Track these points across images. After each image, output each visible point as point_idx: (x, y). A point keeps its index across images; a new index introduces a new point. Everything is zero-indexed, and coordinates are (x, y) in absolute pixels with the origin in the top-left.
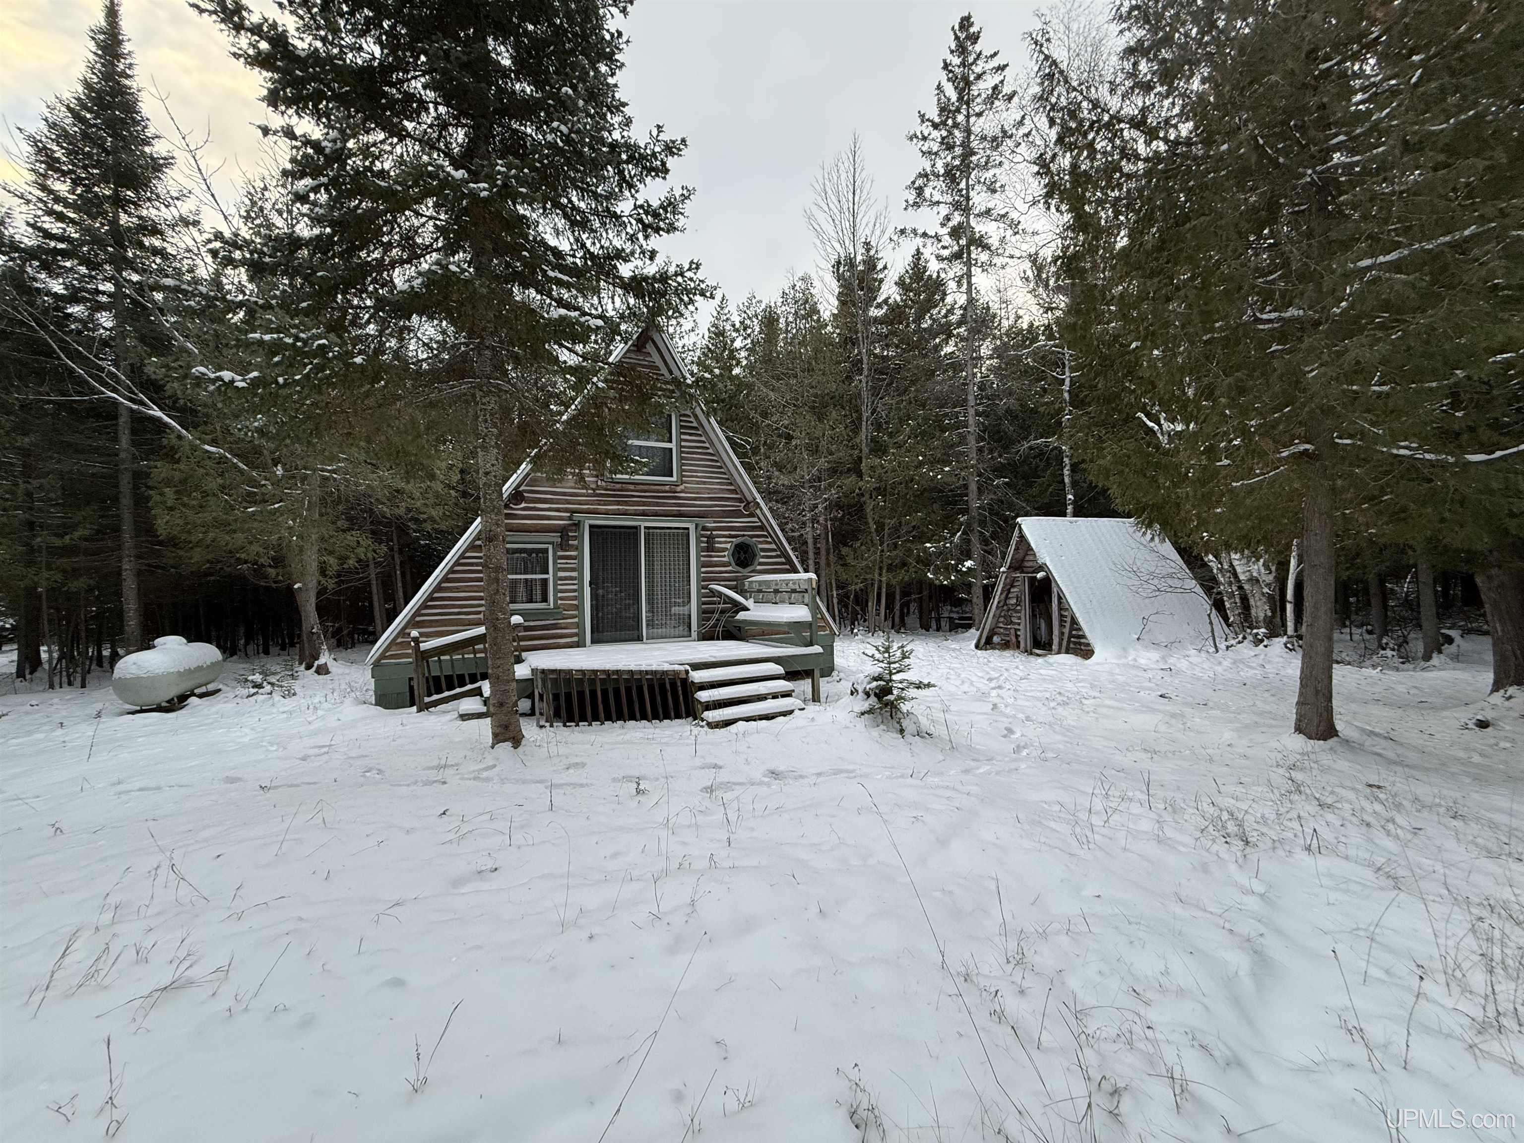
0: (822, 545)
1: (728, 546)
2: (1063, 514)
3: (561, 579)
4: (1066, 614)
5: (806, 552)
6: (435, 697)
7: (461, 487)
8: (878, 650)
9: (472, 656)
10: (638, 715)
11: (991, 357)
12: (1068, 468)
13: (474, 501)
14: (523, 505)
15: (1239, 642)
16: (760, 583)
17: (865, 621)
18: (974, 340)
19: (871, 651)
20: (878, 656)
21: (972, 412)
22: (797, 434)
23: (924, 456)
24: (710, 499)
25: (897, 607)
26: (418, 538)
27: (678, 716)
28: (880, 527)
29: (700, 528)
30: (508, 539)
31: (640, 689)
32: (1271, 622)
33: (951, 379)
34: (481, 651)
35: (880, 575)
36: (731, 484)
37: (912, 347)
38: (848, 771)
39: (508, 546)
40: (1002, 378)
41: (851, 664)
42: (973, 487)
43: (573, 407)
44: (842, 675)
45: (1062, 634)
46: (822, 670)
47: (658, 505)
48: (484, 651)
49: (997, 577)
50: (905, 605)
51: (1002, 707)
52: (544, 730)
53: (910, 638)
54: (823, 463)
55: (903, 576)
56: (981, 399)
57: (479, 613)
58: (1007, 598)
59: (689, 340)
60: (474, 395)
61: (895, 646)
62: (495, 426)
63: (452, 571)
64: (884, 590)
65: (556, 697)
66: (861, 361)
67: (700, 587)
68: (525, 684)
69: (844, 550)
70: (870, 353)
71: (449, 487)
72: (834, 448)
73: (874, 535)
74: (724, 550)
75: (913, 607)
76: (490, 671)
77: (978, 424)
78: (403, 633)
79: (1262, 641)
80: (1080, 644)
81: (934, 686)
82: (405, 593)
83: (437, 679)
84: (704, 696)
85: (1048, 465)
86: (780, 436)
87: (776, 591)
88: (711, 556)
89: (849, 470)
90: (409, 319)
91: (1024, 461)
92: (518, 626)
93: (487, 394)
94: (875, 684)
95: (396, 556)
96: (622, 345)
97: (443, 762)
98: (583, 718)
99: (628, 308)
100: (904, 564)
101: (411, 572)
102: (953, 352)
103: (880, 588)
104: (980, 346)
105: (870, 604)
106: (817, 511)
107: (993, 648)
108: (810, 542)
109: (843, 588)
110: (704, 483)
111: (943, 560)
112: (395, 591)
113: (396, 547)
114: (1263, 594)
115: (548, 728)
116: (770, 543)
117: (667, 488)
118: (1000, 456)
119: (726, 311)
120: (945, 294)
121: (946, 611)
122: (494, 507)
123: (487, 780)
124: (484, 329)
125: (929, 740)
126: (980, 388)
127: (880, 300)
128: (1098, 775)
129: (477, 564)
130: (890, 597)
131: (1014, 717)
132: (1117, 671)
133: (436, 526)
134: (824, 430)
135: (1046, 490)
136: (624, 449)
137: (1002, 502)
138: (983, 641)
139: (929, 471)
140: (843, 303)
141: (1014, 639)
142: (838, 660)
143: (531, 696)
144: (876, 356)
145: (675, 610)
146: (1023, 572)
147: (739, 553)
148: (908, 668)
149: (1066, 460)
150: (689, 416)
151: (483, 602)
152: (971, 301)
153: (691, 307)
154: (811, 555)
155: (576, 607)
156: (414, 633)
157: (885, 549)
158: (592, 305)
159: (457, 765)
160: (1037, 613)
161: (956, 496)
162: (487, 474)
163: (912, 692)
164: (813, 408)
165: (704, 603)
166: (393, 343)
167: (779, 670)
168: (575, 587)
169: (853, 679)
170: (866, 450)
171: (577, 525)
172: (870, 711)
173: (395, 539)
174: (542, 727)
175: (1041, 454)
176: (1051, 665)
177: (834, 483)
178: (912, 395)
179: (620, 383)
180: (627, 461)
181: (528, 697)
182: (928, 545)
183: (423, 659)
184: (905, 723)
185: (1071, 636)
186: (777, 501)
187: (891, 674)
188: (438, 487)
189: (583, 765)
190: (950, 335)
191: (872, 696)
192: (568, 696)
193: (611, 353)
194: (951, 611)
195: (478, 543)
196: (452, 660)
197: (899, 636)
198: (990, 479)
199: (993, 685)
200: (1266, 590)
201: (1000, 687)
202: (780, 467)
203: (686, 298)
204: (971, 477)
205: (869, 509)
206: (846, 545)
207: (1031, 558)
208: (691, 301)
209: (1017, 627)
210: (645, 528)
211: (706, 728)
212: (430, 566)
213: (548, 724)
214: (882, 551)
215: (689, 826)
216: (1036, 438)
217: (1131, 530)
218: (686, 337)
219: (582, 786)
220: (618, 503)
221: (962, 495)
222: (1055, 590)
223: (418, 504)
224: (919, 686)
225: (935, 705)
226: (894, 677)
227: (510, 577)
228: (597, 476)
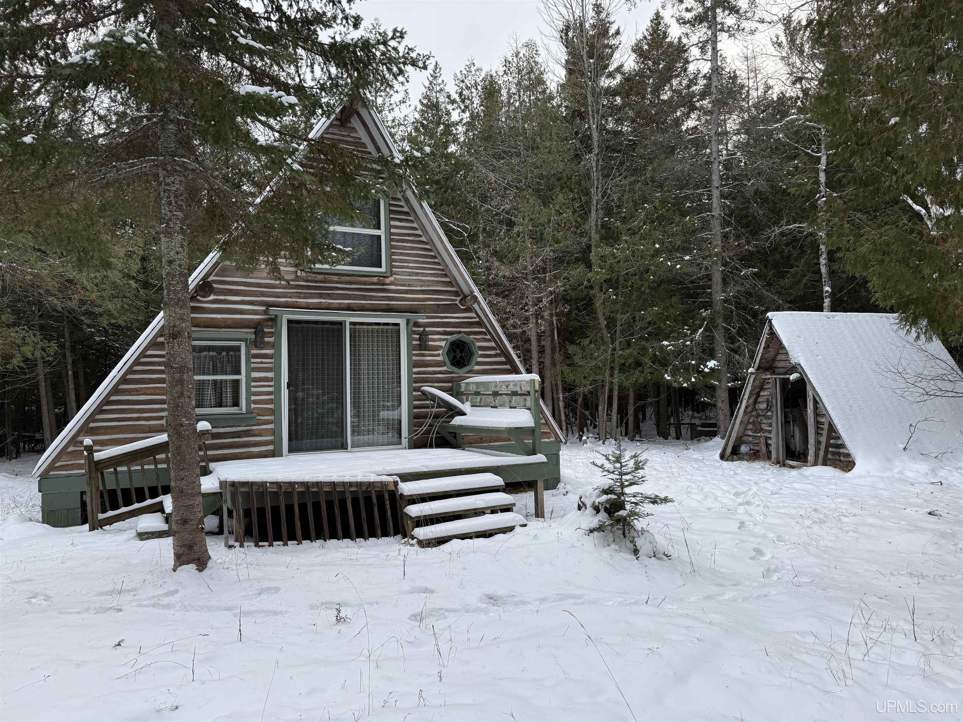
0: (547, 343)
1: (443, 344)
2: (820, 308)
3: (256, 380)
4: (823, 420)
5: (529, 351)
6: (111, 513)
7: (141, 277)
8: (608, 459)
9: (152, 467)
10: (340, 532)
11: (738, 133)
12: (824, 256)
13: (157, 291)
14: (212, 297)
16: (478, 384)
17: (595, 427)
18: (720, 113)
19: (601, 460)
20: (608, 466)
21: (716, 193)
22: (519, 220)
23: (662, 244)
24: (423, 292)
25: (631, 410)
26: (92, 335)
27: (385, 534)
28: (611, 322)
29: (411, 324)
30: (194, 335)
31: (343, 503)
33: (693, 157)
34: (162, 461)
35: (612, 376)
36: (446, 276)
37: (650, 120)
38: (574, 597)
39: (195, 343)
40: (750, 155)
41: (581, 475)
42: (717, 278)
43: (268, 188)
44: (569, 487)
45: (818, 443)
46: (546, 481)
47: (364, 298)
48: (167, 461)
49: (745, 379)
50: (640, 410)
51: (748, 524)
52: (233, 550)
53: (645, 446)
54: (548, 252)
55: (637, 377)
56: (727, 179)
57: (161, 418)
58: (756, 402)
59: (398, 114)
60: (156, 176)
61: (627, 455)
62: (181, 210)
63: (130, 371)
64: (616, 393)
65: (247, 513)
66: (590, 137)
67: (411, 389)
68: (212, 498)
69: (571, 349)
70: (602, 128)
71: (129, 276)
72: (560, 235)
73: (605, 332)
74: (438, 348)
75: (650, 411)
76: (173, 484)
77: (723, 207)
78: (74, 440)
80: (839, 454)
81: (672, 501)
82: (77, 396)
83: (112, 493)
84: (414, 510)
85: (803, 252)
86: (501, 222)
87: (496, 394)
88: (423, 355)
89: (577, 260)
90: (84, 87)
91: (775, 249)
92: (204, 433)
93: (170, 174)
94: (604, 497)
95: (68, 354)
96: (324, 119)
97: (118, 587)
98: (278, 537)
99: (330, 78)
100: (638, 364)
101: (85, 373)
102: (695, 127)
103: (611, 391)
104: (725, 121)
105: (600, 408)
106: (541, 305)
107: (740, 459)
108: (534, 339)
109: (570, 390)
110: (417, 274)
111: (682, 360)
112: (66, 394)
113: (68, 344)
115: (238, 548)
116: (489, 340)
117: (375, 279)
118: (748, 243)
119: (440, 81)
120: (687, 62)
121: (687, 417)
122: (179, 299)
123: (168, 606)
124: (168, 101)
125: (667, 562)
126: (726, 167)
127: (611, 68)
128: (857, 602)
129: (159, 364)
130: (623, 399)
131: (764, 536)
132: (881, 485)
133: (113, 321)
134: (550, 215)
135: (800, 281)
136: (325, 236)
137: (751, 295)
138: (729, 450)
139: (666, 260)
140: (570, 72)
141: (764, 448)
142: (565, 471)
143: (218, 512)
144: (608, 132)
145: (384, 414)
146: (774, 373)
147: (455, 352)
148: (642, 480)
149: (823, 248)
150: (399, 200)
151: (165, 406)
152: (716, 70)
153: (400, 78)
154: (535, 354)
155: (272, 412)
156: (88, 441)
157: (618, 348)
158: (288, 74)
159: (134, 590)
160: (791, 420)
161: (698, 287)
162: (170, 262)
163: (647, 507)
164: (538, 190)
165: (416, 407)
166: (64, 115)
167: (496, 480)
168: (270, 389)
169: (580, 492)
170: (595, 237)
171: (274, 321)
172: (600, 529)
173: (67, 335)
174: (230, 547)
175: (795, 240)
176: (806, 477)
177: (560, 274)
178: (648, 175)
179: (320, 161)
180: (328, 249)
181: (214, 513)
182: (665, 343)
183: (97, 470)
184: (640, 542)
185: (828, 445)
186: (497, 294)
187: (622, 486)
188: (115, 276)
189: (277, 589)
190: (693, 108)
191: (602, 511)
192: (261, 511)
193: (312, 128)
194: (693, 417)
195: (161, 339)
196: (130, 471)
197: (634, 444)
198: (737, 269)
199: (740, 500)
201: (748, 503)
202: (499, 256)
203: (395, 69)
204: (715, 267)
205: (598, 304)
206: (572, 342)
207: (783, 357)
208: (401, 72)
209: (767, 435)
210: (351, 323)
211: (417, 547)
212: (105, 366)
213: (237, 544)
214: (614, 349)
215: (396, 659)
216: (788, 223)
217: (895, 327)
218: (397, 109)
219: (275, 613)
220: (320, 296)
221: (704, 287)
222: (810, 393)
223: (93, 296)
224: (655, 501)
225: (673, 523)
226: (627, 490)
227: (197, 378)
228: (296, 266)
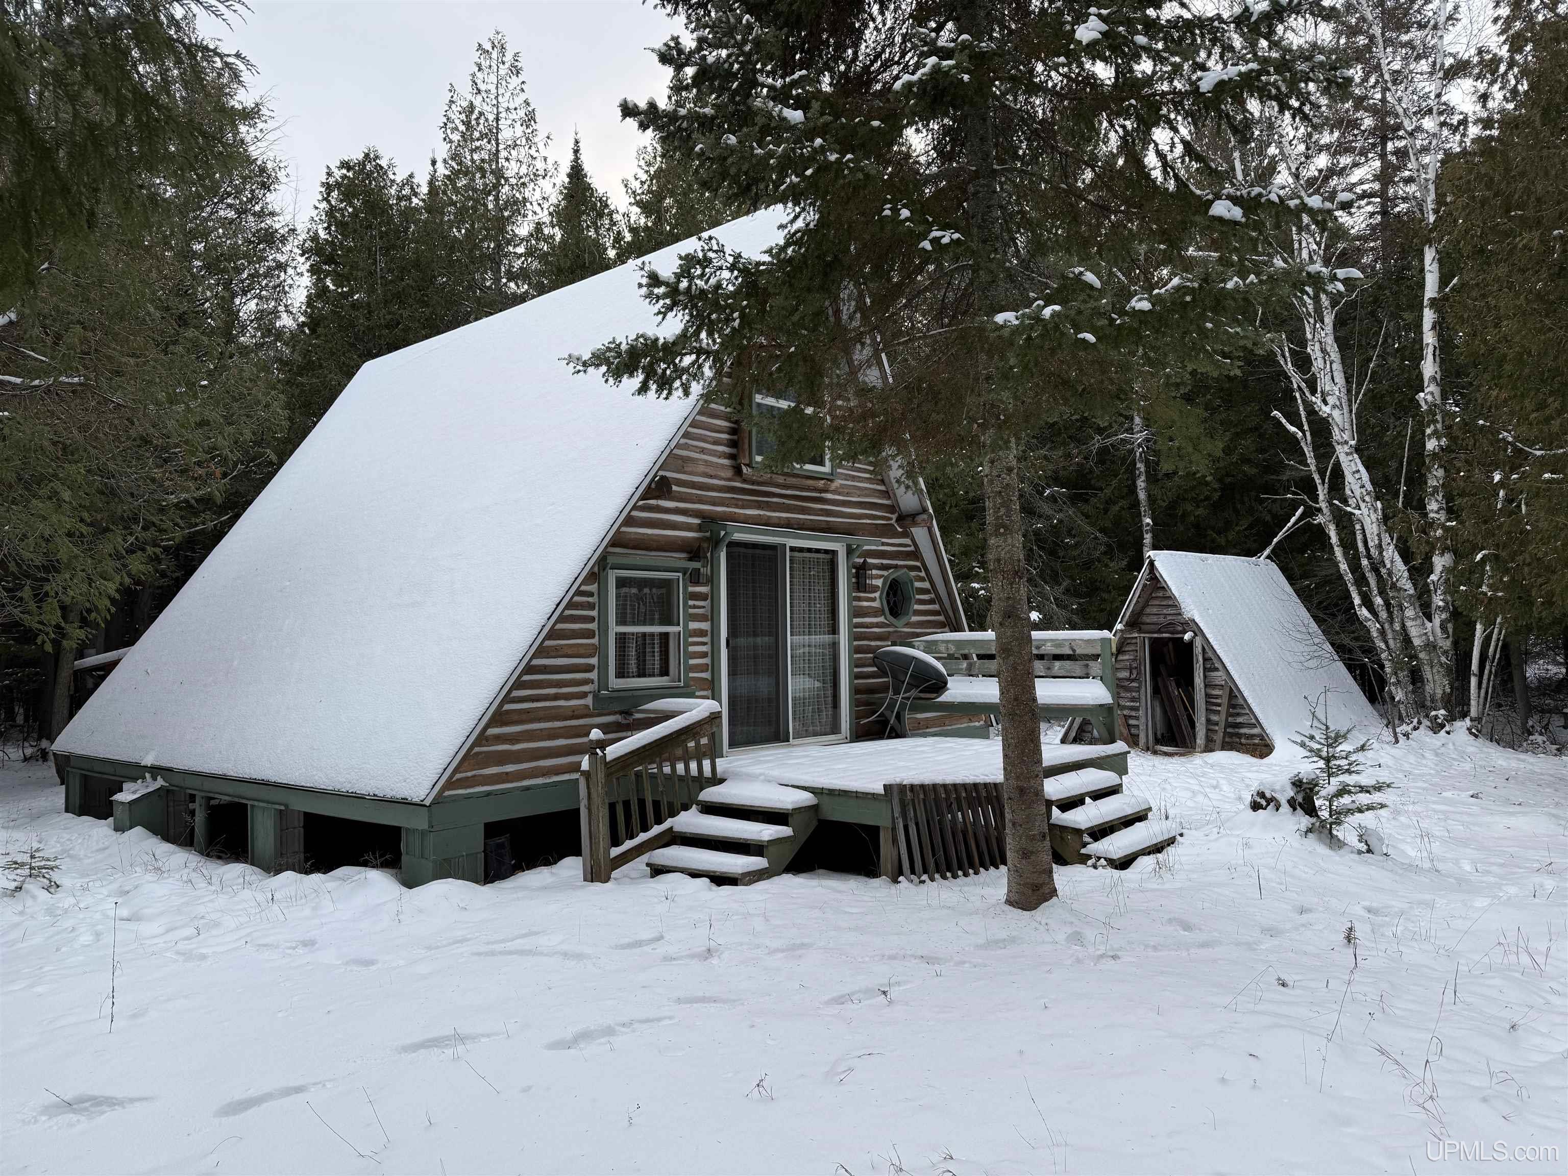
1: (881, 583)
3: (691, 634)
12: (1143, 478)
15: (1415, 729)
29: (850, 552)
32: (1449, 701)
36: (882, 482)
45: (1213, 722)
47: (803, 510)
67: (852, 650)
74: (877, 588)
79: (1442, 726)
80: (1249, 735)
88: (862, 599)
114: (1441, 665)
116: (924, 579)
117: (818, 483)
146: (1140, 631)
147: (893, 595)
155: (709, 684)
165: (857, 677)
167: (1116, 778)
168: (707, 649)
171: (710, 541)
200: (1443, 659)
207: (1154, 610)
210: (792, 548)
211: (1112, 871)
220: (759, 506)
222: (1200, 658)
